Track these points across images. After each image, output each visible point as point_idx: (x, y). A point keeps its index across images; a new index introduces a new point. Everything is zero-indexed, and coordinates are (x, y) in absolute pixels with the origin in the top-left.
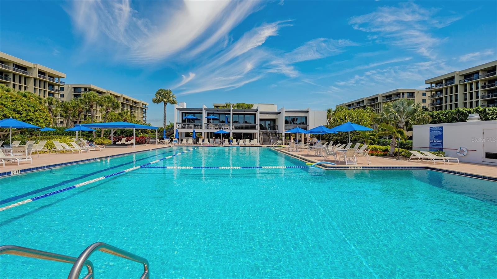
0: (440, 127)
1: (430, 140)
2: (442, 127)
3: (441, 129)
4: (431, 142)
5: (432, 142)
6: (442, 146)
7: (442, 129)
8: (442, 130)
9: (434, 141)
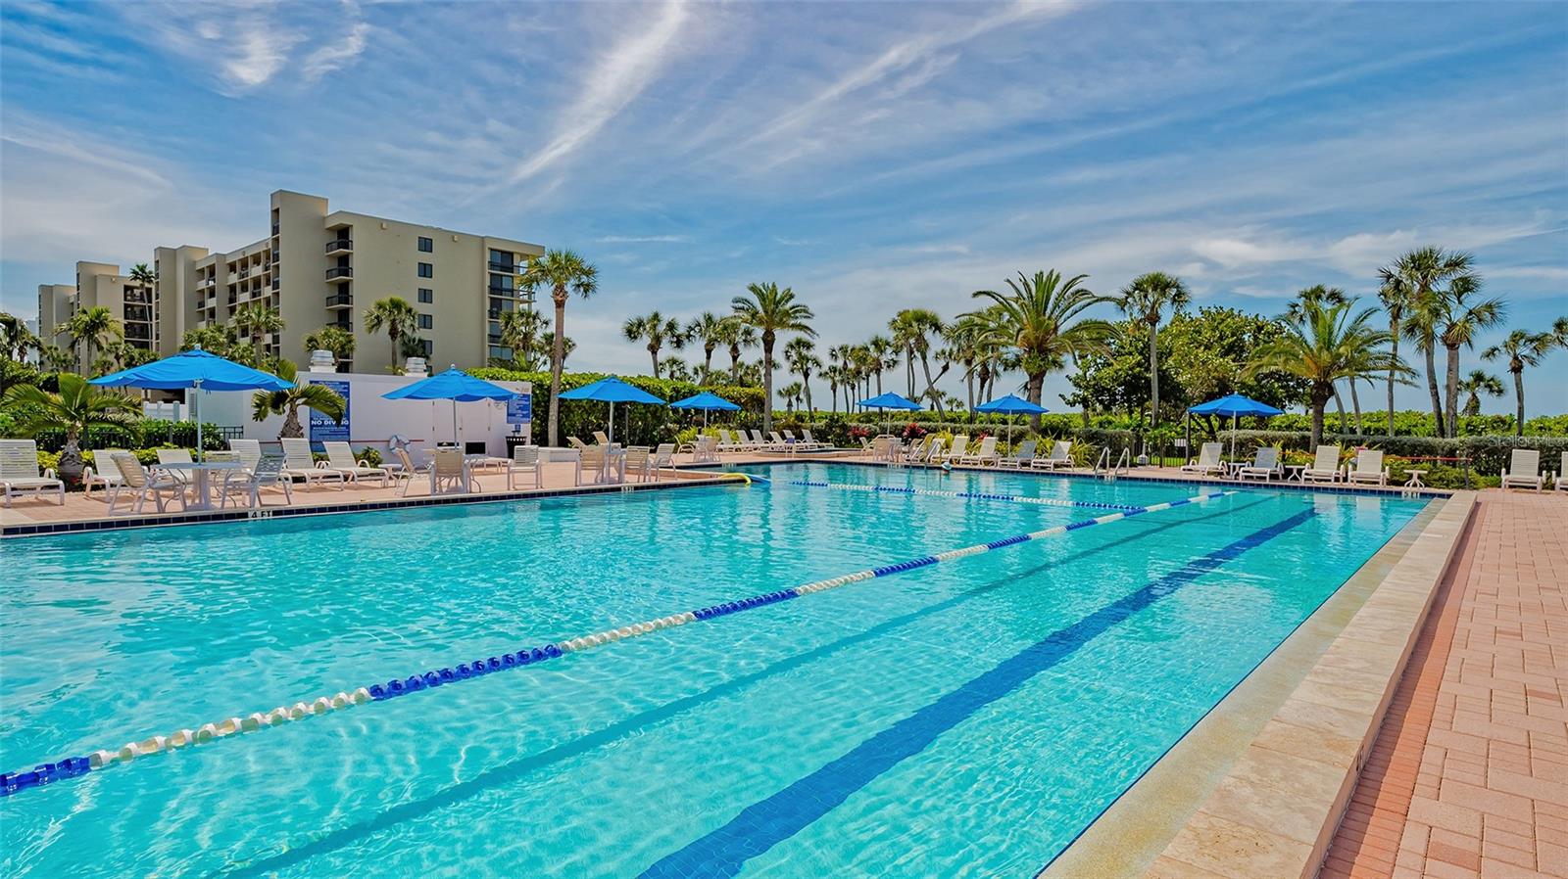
0: (341, 383)
1: (311, 419)
2: (348, 383)
3: (345, 388)
4: (314, 426)
5: (317, 426)
6: (349, 434)
7: (348, 388)
8: (349, 392)
9: (323, 421)
